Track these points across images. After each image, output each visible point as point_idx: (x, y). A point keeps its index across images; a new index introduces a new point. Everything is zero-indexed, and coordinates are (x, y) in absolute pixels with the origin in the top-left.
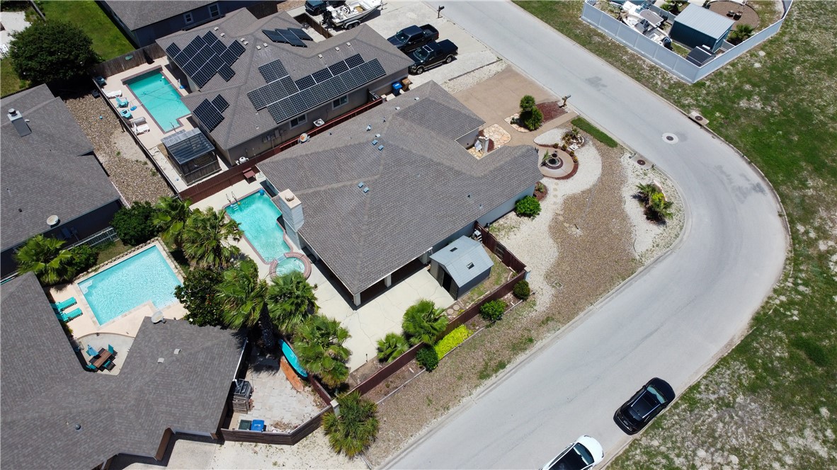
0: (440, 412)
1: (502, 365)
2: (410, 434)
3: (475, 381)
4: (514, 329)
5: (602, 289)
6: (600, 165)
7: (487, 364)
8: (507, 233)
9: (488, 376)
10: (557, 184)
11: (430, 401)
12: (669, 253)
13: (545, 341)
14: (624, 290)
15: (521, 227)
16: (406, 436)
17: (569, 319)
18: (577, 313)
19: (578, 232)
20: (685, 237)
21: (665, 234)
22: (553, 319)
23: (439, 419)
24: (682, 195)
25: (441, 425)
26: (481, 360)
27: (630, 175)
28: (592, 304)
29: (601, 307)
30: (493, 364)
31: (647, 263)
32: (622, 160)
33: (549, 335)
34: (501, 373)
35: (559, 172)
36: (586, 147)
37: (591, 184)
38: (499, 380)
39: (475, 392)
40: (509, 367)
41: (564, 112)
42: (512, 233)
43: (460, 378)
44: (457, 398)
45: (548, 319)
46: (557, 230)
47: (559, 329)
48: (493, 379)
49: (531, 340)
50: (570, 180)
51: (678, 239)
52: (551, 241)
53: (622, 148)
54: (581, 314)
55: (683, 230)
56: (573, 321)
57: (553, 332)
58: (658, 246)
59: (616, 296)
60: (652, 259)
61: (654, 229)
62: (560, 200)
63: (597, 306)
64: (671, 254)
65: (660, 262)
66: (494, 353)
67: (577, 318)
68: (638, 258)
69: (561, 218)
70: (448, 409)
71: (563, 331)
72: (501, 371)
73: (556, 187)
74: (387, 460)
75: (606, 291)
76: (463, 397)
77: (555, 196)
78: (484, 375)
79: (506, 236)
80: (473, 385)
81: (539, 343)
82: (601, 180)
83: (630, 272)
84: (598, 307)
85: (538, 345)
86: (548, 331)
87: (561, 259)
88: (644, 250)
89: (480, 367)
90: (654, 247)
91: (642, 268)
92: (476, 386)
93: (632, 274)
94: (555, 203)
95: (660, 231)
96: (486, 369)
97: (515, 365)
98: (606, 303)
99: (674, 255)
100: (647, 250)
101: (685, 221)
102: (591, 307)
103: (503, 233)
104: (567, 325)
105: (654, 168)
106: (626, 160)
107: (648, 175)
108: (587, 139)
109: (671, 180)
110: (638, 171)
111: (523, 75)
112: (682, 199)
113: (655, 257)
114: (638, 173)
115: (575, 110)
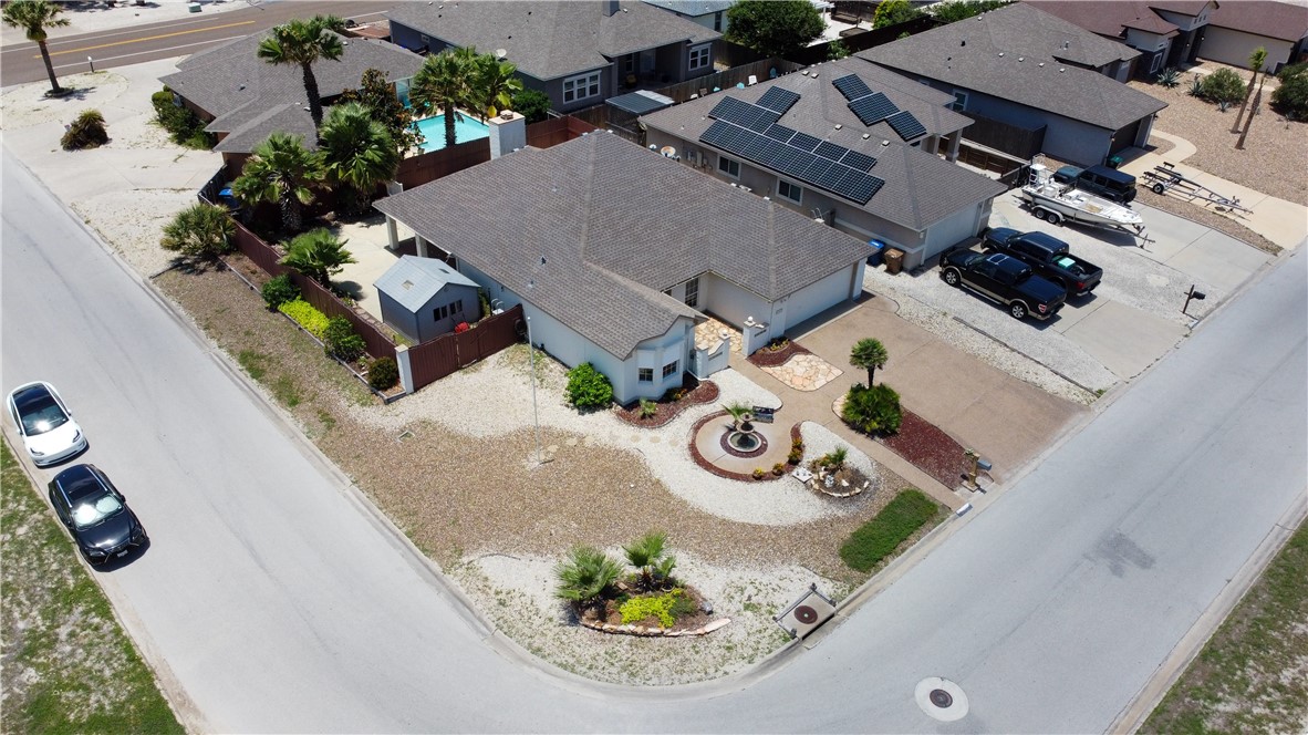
1: (258, 374)
3: (240, 348)
4: (318, 382)
5: (389, 497)
6: (759, 520)
8: (530, 374)
9: (244, 361)
10: (674, 443)
11: (222, 311)
12: (484, 629)
13: (289, 421)
14: (383, 533)
15: (543, 391)
17: (327, 452)
18: (337, 461)
19: (533, 462)
21: (537, 621)
22: (329, 428)
24: (696, 692)
27: (735, 576)
28: (354, 482)
29: (345, 496)
31: (453, 580)
32: (797, 568)
33: (301, 426)
35: (712, 448)
36: (818, 501)
37: (687, 498)
38: (235, 374)
39: (222, 350)
40: (254, 383)
41: (949, 485)
42: (527, 380)
45: (330, 420)
46: (539, 436)
47: (310, 438)
48: (239, 367)
49: (294, 403)
50: (690, 464)
51: (528, 654)
52: (511, 428)
53: (850, 582)
54: (336, 468)
55: (560, 670)
56: (323, 456)
57: (306, 430)
58: (502, 603)
60: (462, 590)
63: (352, 492)
64: (483, 634)
65: (455, 606)
66: (279, 363)
67: (328, 461)
68: (465, 560)
69: (572, 442)
71: (305, 444)
72: (250, 375)
73: (664, 440)
75: (384, 505)
77: (636, 438)
78: (247, 357)
79: (520, 373)
80: (234, 348)
81: (287, 413)
82: (704, 516)
83: (426, 547)
84: (348, 492)
85: (284, 412)
86: (308, 424)
87: (465, 441)
88: (487, 572)
89: (261, 350)
90: (497, 593)
91: (438, 568)
92: (231, 351)
93: (424, 550)
94: (613, 437)
95: (543, 609)
98: (353, 504)
100: (486, 579)
102: (348, 482)
103: (528, 368)
104: (315, 448)
105: (792, 642)
106: (799, 576)
107: (749, 613)
108: (853, 509)
109: (751, 675)
110: (761, 594)
111: (1064, 430)
112: (677, 687)
113: (468, 596)
114: (750, 590)
115: (970, 507)
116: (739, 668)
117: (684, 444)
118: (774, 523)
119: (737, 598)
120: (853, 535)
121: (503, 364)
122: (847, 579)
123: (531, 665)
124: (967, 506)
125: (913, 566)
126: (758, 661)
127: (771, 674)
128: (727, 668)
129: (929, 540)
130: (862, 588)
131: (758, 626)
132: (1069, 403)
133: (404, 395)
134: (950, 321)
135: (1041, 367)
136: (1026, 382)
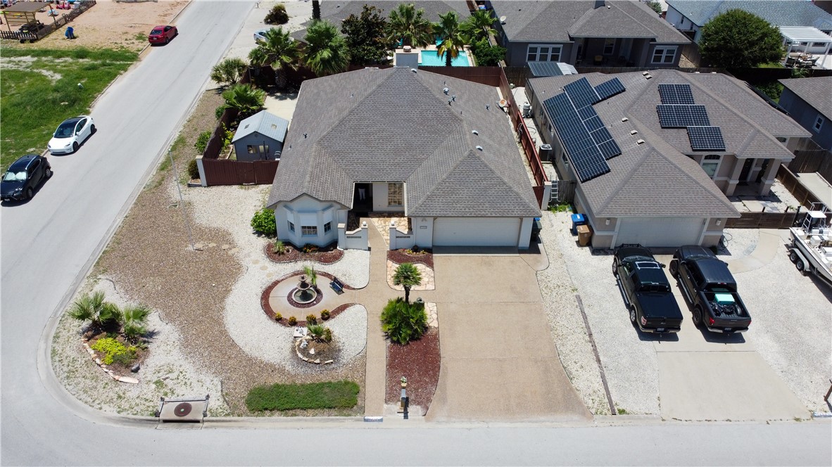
1: (172, 150)
5: (125, 230)
6: (240, 342)
10: (269, 275)
14: (98, 246)
17: (139, 197)
18: (135, 204)
19: (194, 247)
20: (42, 345)
22: (155, 187)
24: (75, 407)
32: (217, 381)
35: (281, 291)
36: (287, 352)
37: (228, 307)
40: (166, 153)
41: (390, 398)
43: (195, 130)
44: (187, 126)
45: (161, 184)
46: (222, 236)
47: (145, 189)
49: (163, 169)
50: (259, 292)
51: (52, 336)
52: (215, 225)
53: (233, 410)
54: (131, 207)
56: (137, 199)
57: (148, 184)
60: (80, 290)
63: (120, 220)
65: (68, 295)
67: (133, 202)
68: (100, 276)
69: (226, 247)
70: (188, 121)
71: (139, 190)
73: (268, 271)
75: (118, 233)
76: (184, 128)
77: (256, 262)
80: (183, 134)
81: (154, 173)
82: (219, 322)
83: (100, 261)
84: (118, 220)
87: (190, 222)
88: (96, 287)
91: (88, 275)
92: (180, 135)
93: (97, 263)
94: (247, 255)
97: (163, 156)
100: (92, 290)
101: (52, 372)
102: (125, 215)
104: (140, 194)
105: (154, 418)
106: (210, 386)
107: (154, 386)
108: (301, 370)
109: (110, 419)
110: (175, 381)
111: (542, 418)
112: (73, 398)
113: (77, 294)
114: (173, 376)
115: (381, 420)
116: (110, 411)
117: (274, 279)
118: (246, 350)
119: (160, 375)
120: (277, 386)
122: (235, 407)
123: (46, 342)
124: (379, 418)
125: (286, 428)
126: (123, 414)
127: (119, 426)
128: (105, 407)
129: (320, 421)
130: (236, 418)
131: (149, 396)
132: (580, 403)
133: (200, 186)
134: (571, 296)
135: (596, 365)
136: (565, 368)
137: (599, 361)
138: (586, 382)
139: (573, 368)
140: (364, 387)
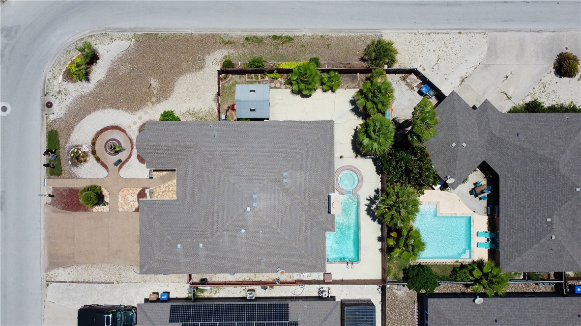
0: (327, 37)
1: (275, 37)
2: (350, 38)
3: (296, 40)
4: (251, 51)
5: (176, 38)
6: (82, 121)
7: (283, 43)
8: (198, 113)
9: (287, 37)
10: (129, 127)
11: (328, 46)
12: (109, 30)
13: (239, 33)
14: (164, 29)
15: (185, 111)
16: (353, 38)
17: (213, 35)
18: (205, 35)
19: (154, 83)
20: (87, 32)
21: (98, 41)
22: (223, 41)
23: (330, 34)
24: (51, 61)
25: (331, 31)
26: (284, 47)
27: (71, 98)
28: (192, 34)
29: (188, 29)
30: (279, 41)
31: (131, 34)
32: (62, 116)
33: (233, 35)
34: (278, 34)
35: (117, 135)
36: (76, 143)
37: (106, 111)
38: (283, 31)
39: (301, 34)
40: (272, 34)
41: (55, 189)
42: (195, 110)
43: (303, 46)
44: (313, 38)
45: (227, 43)
46: (165, 92)
47: (224, 34)
48: (285, 34)
49: (247, 39)
50: (117, 124)
51: (93, 34)
52: (176, 88)
53: (49, 125)
54: (203, 33)
55: (82, 37)
56: (212, 33)
57: (229, 35)
58: (112, 39)
59: (172, 28)
60: (125, 33)
61: (101, 49)
62: (140, 113)
63: (189, 31)
64: (108, 29)
65: (122, 29)
66: (274, 46)
67: (209, 33)
68: (133, 40)
69: (154, 99)
70: (322, 36)
71: (224, 31)
72: (277, 35)
73: (132, 125)
74: (370, 34)
75: (174, 35)
76: (309, 36)
77: (140, 118)
78: (289, 39)
79: (201, 111)
80: (299, 38)
81: (244, 35)
82: (96, 109)
84: (190, 30)
85: (245, 34)
86: (232, 37)
87: (181, 73)
88: (124, 42)
89: (288, 44)
90: (115, 40)
91: (137, 33)
92: (298, 37)
93: (147, 34)
94: (146, 113)
95: (100, 45)
96: (285, 41)
97: (267, 33)
98: (182, 29)
99: (108, 26)
100: (122, 40)
101: (71, 43)
102: (194, 33)
103: (200, 115)
104: (218, 33)
106: (59, 114)
107: (58, 90)
108: (67, 150)
109: (45, 77)
110: (60, 98)
111: (46, 251)
112: (56, 58)
113: (122, 33)
114: (63, 97)
115: (44, 186)
116: (49, 76)
117: (127, 130)
119: (64, 91)
120: (59, 141)
121: (211, 110)
122: (50, 126)
123: (89, 32)
125: (41, 148)
128: (51, 73)
130: (46, 127)
134: (114, 279)
135: (70, 280)
136: (70, 266)
137: (73, 282)
138: (61, 274)
139: (69, 270)
140: (60, 178)
